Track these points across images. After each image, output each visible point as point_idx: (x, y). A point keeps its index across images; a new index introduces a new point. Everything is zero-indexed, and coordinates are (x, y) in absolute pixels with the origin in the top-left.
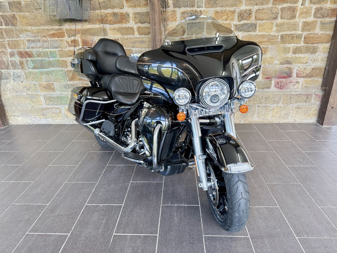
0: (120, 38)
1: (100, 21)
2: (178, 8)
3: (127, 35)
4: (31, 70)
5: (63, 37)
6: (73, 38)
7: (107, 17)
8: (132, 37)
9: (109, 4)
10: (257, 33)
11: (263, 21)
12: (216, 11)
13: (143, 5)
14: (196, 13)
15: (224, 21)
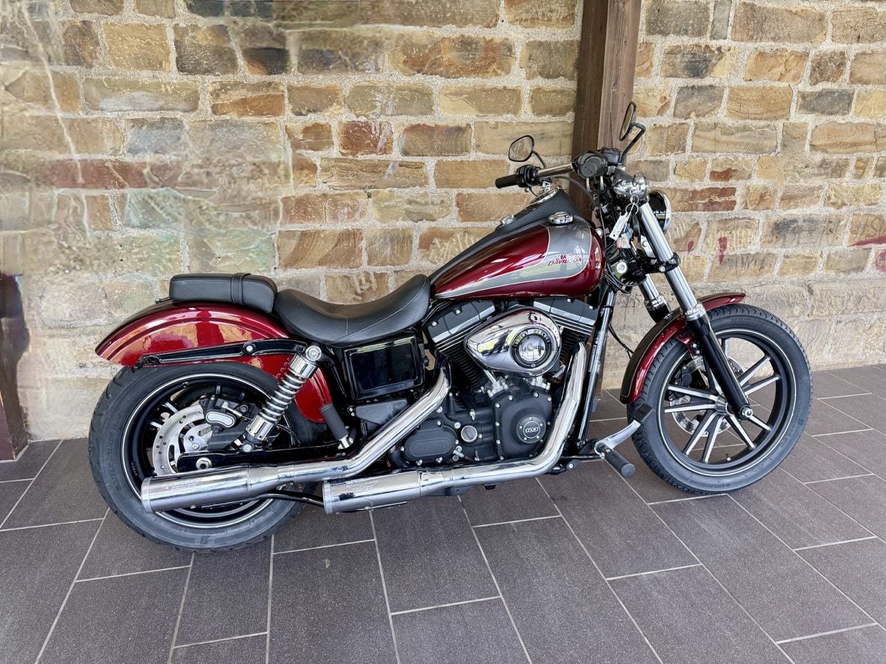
0: (475, 123)
1: (414, 65)
2: (660, 36)
3: (496, 112)
4: (135, 233)
5: (275, 114)
6: (312, 118)
7: (439, 52)
8: (513, 119)
9: (450, 8)
10: (851, 118)
11: (869, 87)
12: (760, 53)
13: (558, 19)
14: (708, 55)
15: (775, 81)
